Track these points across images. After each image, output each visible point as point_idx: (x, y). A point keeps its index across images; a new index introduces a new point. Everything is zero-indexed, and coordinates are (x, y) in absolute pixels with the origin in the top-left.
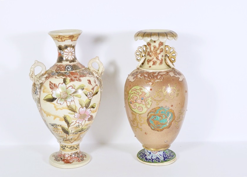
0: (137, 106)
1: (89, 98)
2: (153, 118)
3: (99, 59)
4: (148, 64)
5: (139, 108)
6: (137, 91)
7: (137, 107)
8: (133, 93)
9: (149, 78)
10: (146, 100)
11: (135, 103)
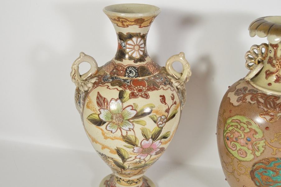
0: (238, 148)
1: (160, 126)
2: (261, 171)
3: (184, 58)
4: (267, 78)
5: (239, 151)
6: (242, 124)
7: (236, 149)
8: (234, 126)
9: (267, 107)
10: (254, 143)
11: (235, 142)
